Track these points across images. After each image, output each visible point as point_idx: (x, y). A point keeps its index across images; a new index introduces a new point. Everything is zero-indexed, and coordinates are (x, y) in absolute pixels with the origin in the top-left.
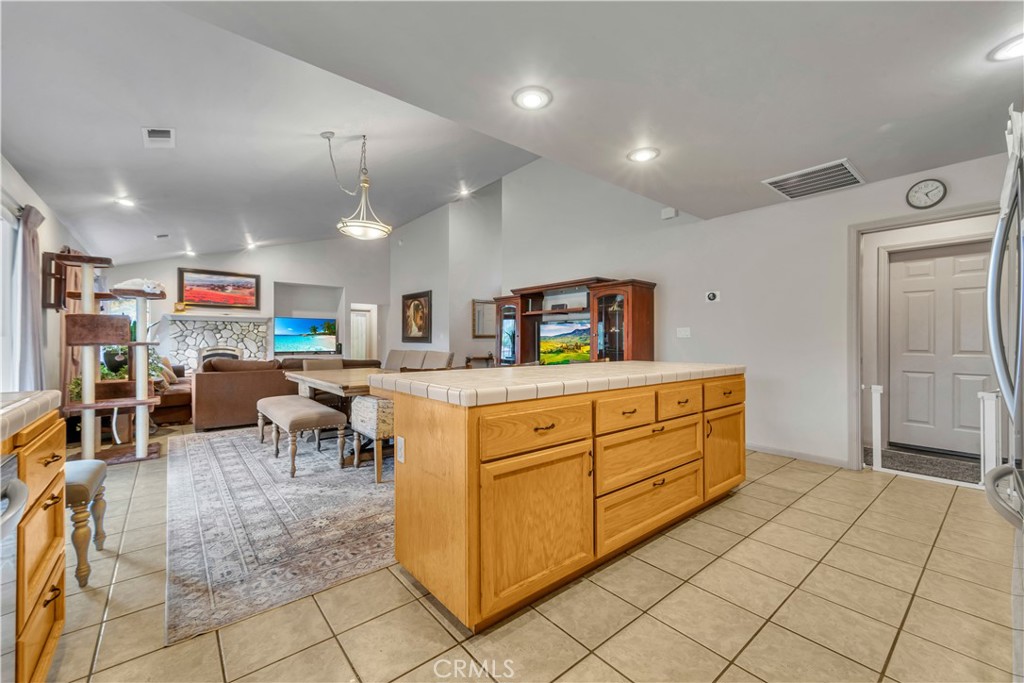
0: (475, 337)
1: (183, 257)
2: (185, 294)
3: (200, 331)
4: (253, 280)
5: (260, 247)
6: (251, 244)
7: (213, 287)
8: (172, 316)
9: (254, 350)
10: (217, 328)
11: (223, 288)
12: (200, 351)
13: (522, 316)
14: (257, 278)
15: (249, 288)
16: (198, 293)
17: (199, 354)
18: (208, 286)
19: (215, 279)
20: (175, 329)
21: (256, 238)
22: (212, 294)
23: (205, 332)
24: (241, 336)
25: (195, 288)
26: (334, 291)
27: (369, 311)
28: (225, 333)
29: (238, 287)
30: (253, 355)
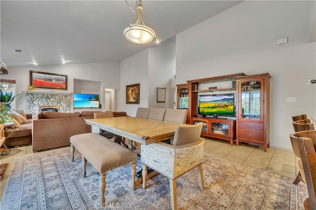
0: (158, 102)
1: (32, 66)
2: (33, 82)
3: (40, 98)
4: (65, 78)
5: (67, 64)
6: (64, 62)
7: (46, 79)
8: (26, 91)
9: (65, 106)
10: (48, 97)
11: (51, 80)
12: (40, 107)
13: (192, 92)
15: (63, 81)
16: (40, 82)
17: (40, 108)
18: (44, 79)
19: (47, 76)
20: (29, 97)
21: (66, 59)
22: (46, 83)
23: (42, 99)
24: (59, 101)
25: (38, 80)
26: (98, 83)
27: (110, 92)
28: (52, 99)
29: (58, 80)
30: (64, 109)
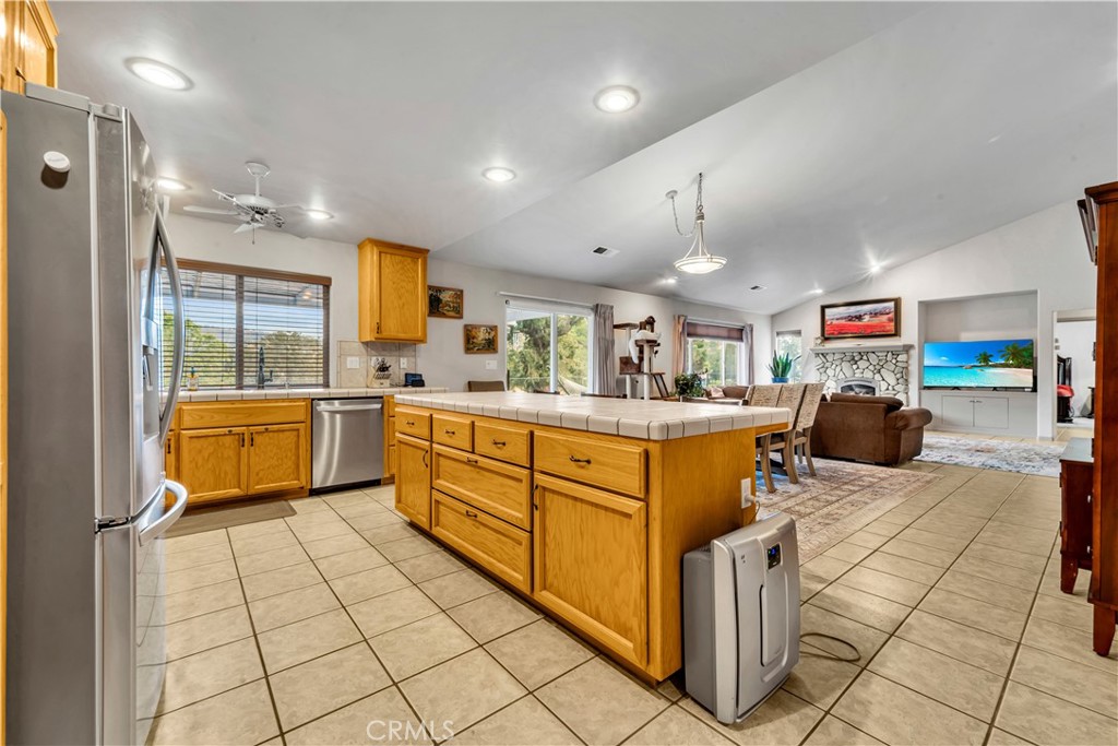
2: (826, 329)
3: (838, 363)
4: (893, 305)
5: (888, 270)
6: (876, 268)
7: (850, 318)
8: (816, 349)
9: (892, 381)
10: (853, 359)
11: (859, 318)
12: (838, 381)
14: (897, 302)
16: (838, 326)
17: (838, 384)
18: (846, 318)
19: (853, 310)
20: (819, 361)
22: (850, 325)
23: (843, 364)
24: (878, 367)
25: (835, 322)
28: (862, 364)
29: (876, 314)
30: (890, 388)
